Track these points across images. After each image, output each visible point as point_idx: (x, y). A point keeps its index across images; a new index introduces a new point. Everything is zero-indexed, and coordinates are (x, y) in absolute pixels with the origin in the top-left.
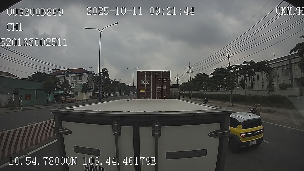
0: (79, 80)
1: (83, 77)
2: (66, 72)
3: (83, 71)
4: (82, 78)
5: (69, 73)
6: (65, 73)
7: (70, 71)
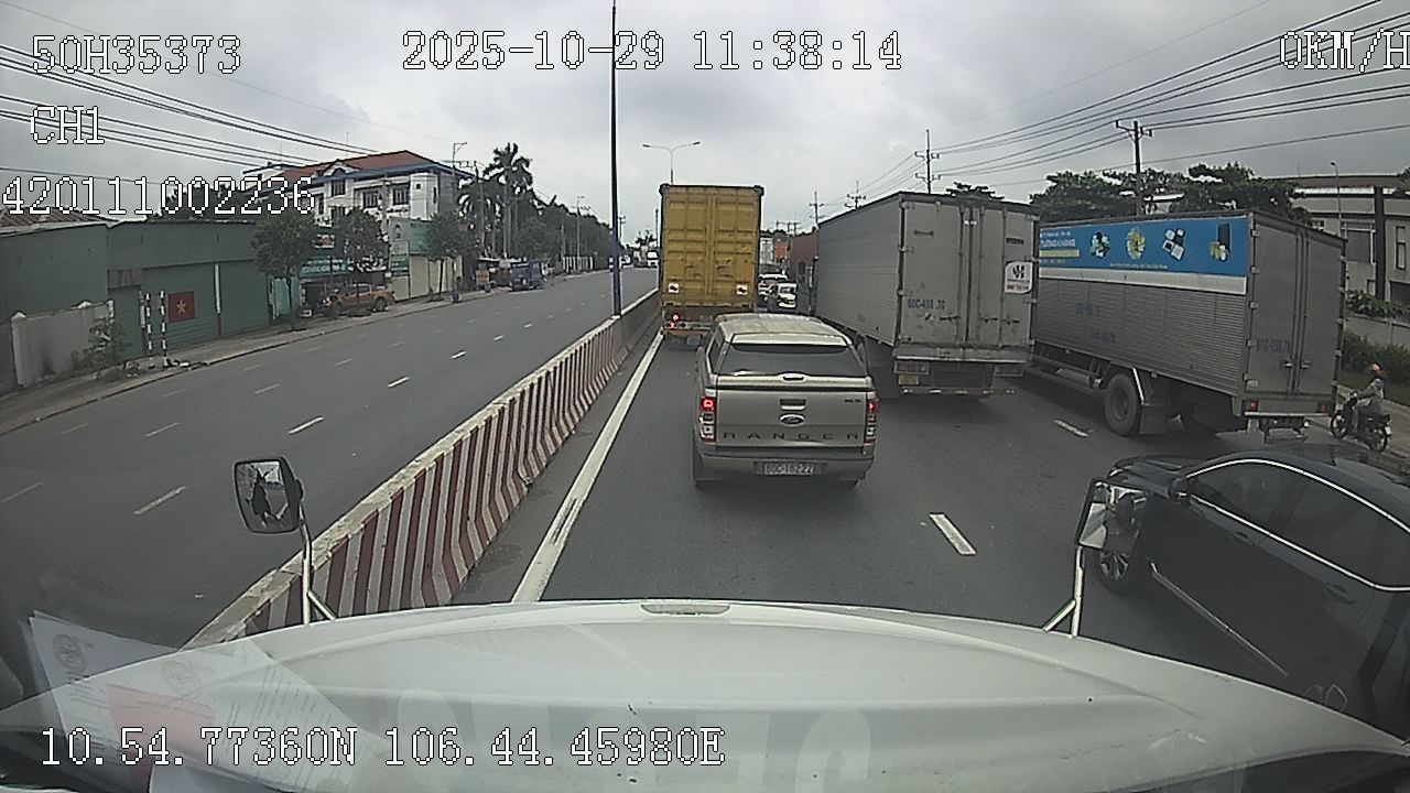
0: (395, 208)
1: (411, 190)
2: (332, 171)
3: (407, 163)
4: (408, 198)
5: (344, 176)
6: (320, 181)
7: (348, 166)
